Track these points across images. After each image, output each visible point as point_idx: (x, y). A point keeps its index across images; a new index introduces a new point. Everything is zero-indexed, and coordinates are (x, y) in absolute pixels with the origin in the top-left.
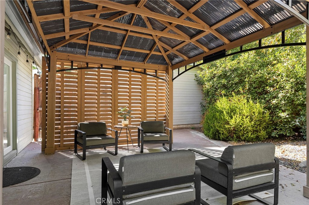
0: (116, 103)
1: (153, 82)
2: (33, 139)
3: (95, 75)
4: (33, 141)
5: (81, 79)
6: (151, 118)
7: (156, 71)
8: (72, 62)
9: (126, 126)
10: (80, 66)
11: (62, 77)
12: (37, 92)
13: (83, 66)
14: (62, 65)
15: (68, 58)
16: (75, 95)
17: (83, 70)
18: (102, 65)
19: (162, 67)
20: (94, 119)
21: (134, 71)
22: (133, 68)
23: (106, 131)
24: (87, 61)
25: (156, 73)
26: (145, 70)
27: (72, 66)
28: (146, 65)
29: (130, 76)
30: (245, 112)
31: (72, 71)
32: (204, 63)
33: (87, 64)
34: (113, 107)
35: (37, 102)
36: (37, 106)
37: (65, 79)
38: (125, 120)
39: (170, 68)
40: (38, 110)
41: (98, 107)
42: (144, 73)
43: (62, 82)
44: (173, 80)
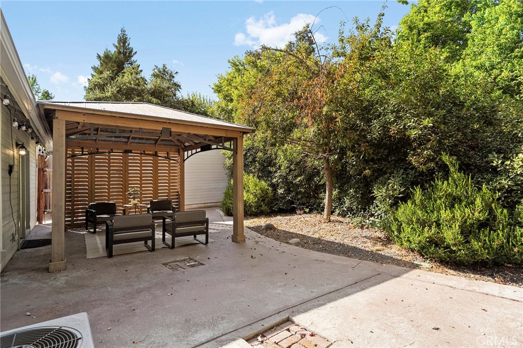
0: (127, 185)
1: (165, 163)
2: (37, 222)
3: (106, 159)
4: (37, 223)
5: (91, 163)
6: (162, 197)
7: (168, 153)
8: (82, 149)
9: (135, 204)
10: (90, 152)
11: (73, 162)
12: (42, 173)
13: (93, 152)
14: (73, 151)
15: (78, 145)
16: (85, 178)
17: (93, 155)
18: (112, 150)
19: (174, 149)
20: (105, 200)
21: (145, 154)
22: (144, 151)
23: (115, 210)
24: (97, 146)
25: (168, 155)
26: (156, 152)
27: (83, 152)
28: (157, 148)
29: (141, 158)
30: (252, 189)
31: (83, 156)
32: (201, 151)
33: (97, 149)
34: (124, 189)
35: (41, 184)
36: (41, 188)
37: (75, 164)
38: (134, 200)
39: (181, 150)
40: (42, 191)
41: (109, 189)
42: (156, 155)
43: (73, 166)
44: (184, 161)
